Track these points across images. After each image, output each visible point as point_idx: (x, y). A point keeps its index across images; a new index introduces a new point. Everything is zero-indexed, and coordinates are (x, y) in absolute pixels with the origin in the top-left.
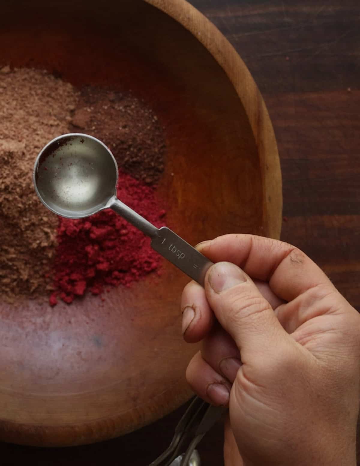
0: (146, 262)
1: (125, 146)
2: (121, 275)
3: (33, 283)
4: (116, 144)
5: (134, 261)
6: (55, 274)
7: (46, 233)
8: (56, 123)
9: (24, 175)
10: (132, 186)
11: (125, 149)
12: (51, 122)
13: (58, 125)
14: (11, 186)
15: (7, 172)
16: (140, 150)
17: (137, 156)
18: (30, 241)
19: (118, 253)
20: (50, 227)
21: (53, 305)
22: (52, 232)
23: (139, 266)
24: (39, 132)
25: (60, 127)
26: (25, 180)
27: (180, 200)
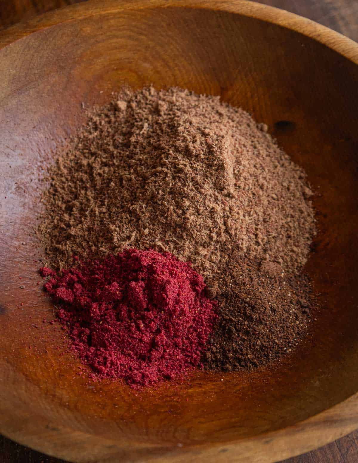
0: (105, 359)
1: (249, 312)
2: (85, 338)
3: (66, 244)
4: (249, 301)
5: (105, 347)
6: (79, 267)
7: (129, 238)
8: (260, 241)
9: (197, 189)
10: (199, 336)
11: (245, 314)
12: (260, 236)
13: (257, 243)
14: (182, 175)
15: (199, 168)
16: (247, 333)
17: (238, 331)
18: (117, 222)
19: (114, 325)
20: (137, 240)
21: (41, 273)
22: (130, 245)
23: (99, 352)
24: (247, 217)
25: (256, 247)
26: (192, 190)
27: (191, 391)
